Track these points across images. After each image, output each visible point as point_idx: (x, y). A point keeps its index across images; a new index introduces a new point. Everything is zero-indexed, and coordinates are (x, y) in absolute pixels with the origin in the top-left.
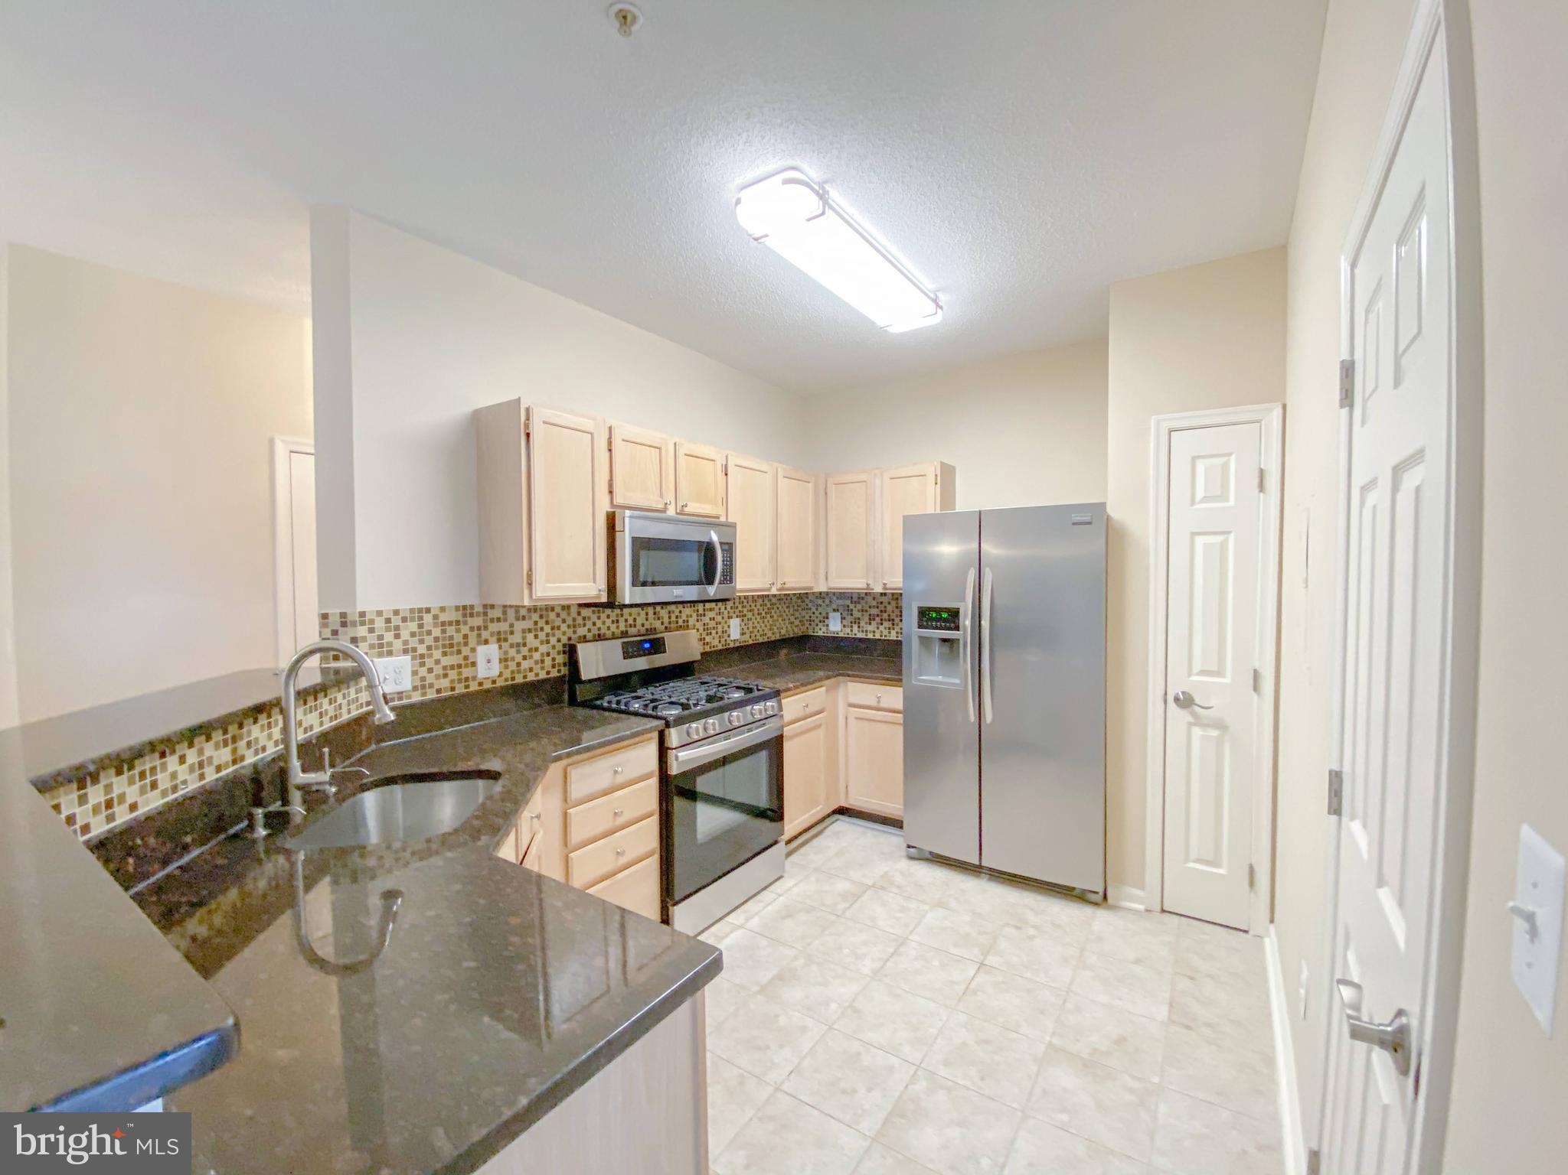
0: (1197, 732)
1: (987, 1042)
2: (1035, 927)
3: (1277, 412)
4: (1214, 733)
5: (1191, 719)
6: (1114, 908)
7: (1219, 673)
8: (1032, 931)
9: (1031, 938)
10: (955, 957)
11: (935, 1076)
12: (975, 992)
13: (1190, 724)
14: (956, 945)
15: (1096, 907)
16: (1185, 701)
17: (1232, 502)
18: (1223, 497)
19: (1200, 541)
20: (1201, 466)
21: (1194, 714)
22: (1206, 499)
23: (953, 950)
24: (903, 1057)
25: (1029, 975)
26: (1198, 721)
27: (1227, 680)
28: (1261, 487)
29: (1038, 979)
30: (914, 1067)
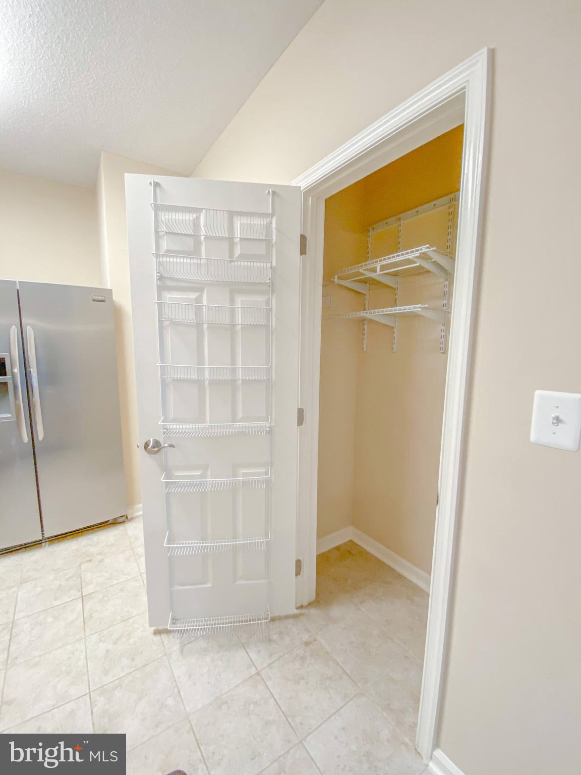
1: (119, 638)
2: (100, 554)
6: (132, 519)
8: (100, 557)
9: (101, 561)
10: (60, 606)
11: (105, 687)
12: (91, 616)
14: (56, 599)
15: (123, 524)
23: (55, 603)
24: (75, 698)
25: (115, 582)
29: (121, 580)
30: (87, 697)
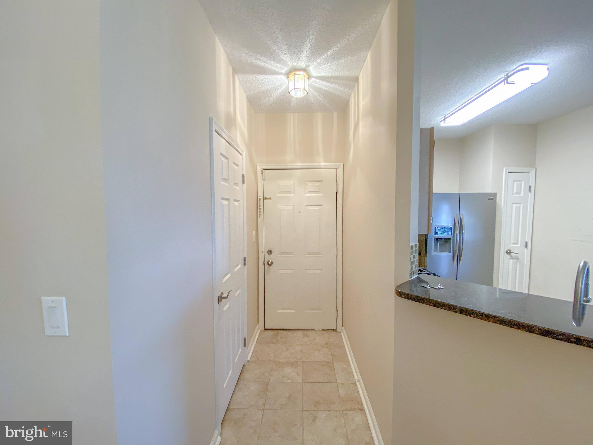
0: (511, 260)
3: (534, 170)
4: (515, 261)
5: (510, 257)
7: (517, 243)
13: (510, 259)
16: (509, 252)
17: (522, 195)
18: (520, 193)
19: (514, 205)
20: (515, 183)
21: (511, 256)
22: (516, 193)
26: (512, 258)
27: (519, 245)
28: (530, 191)
